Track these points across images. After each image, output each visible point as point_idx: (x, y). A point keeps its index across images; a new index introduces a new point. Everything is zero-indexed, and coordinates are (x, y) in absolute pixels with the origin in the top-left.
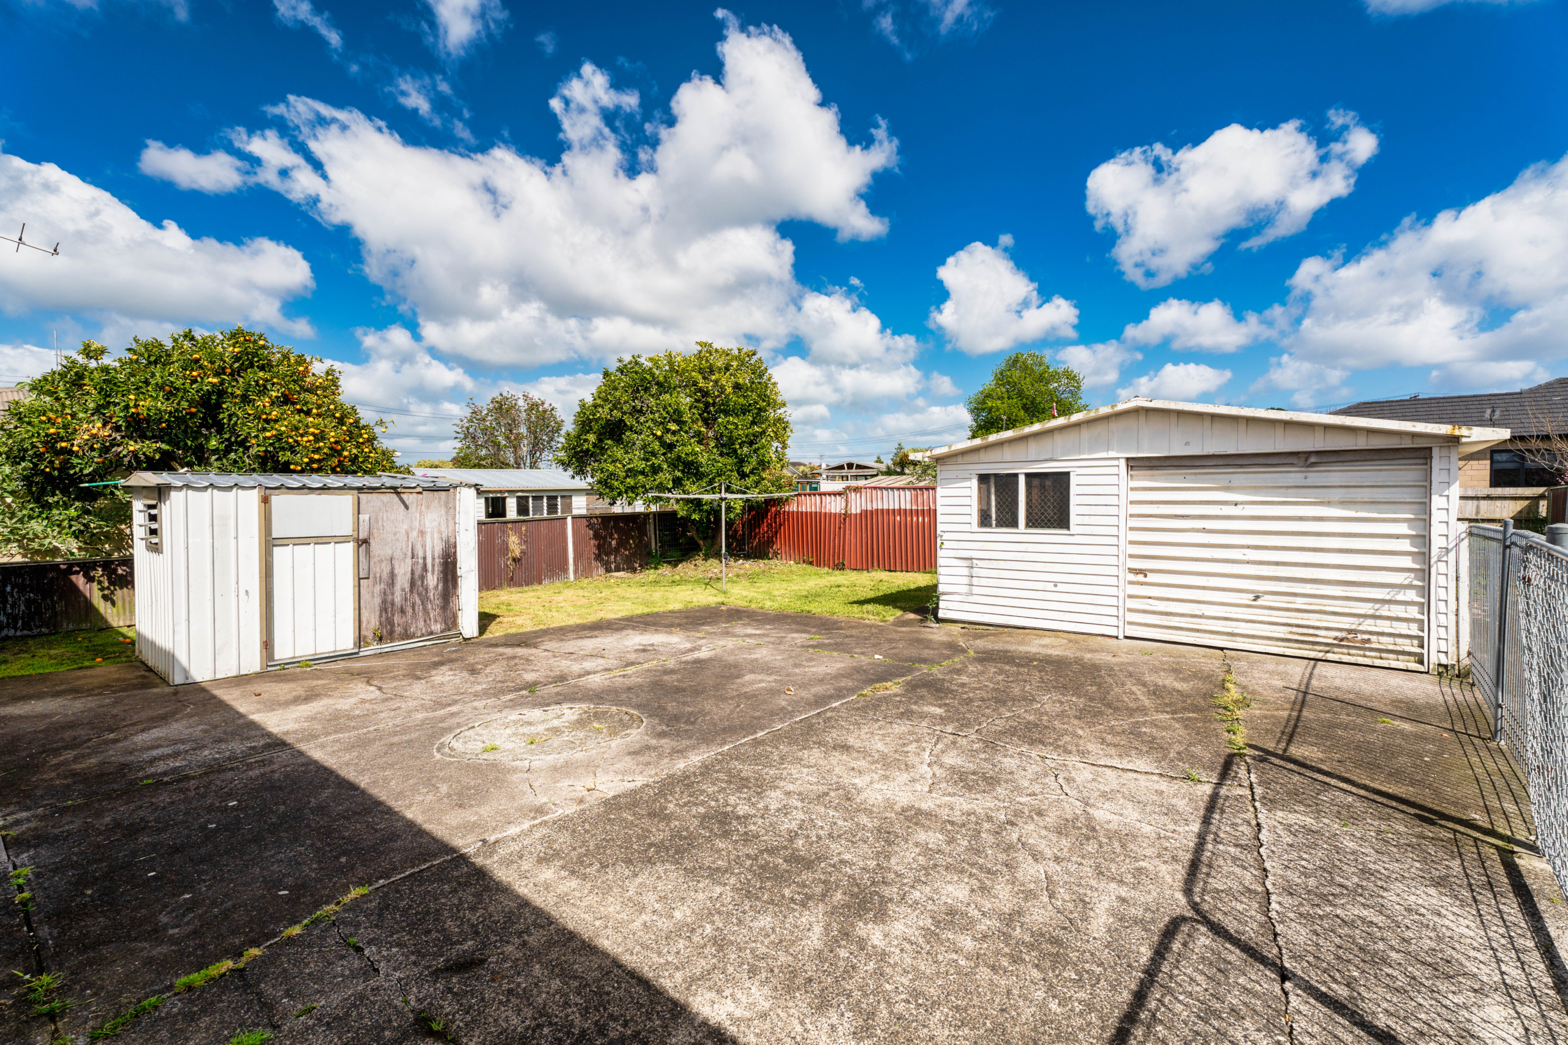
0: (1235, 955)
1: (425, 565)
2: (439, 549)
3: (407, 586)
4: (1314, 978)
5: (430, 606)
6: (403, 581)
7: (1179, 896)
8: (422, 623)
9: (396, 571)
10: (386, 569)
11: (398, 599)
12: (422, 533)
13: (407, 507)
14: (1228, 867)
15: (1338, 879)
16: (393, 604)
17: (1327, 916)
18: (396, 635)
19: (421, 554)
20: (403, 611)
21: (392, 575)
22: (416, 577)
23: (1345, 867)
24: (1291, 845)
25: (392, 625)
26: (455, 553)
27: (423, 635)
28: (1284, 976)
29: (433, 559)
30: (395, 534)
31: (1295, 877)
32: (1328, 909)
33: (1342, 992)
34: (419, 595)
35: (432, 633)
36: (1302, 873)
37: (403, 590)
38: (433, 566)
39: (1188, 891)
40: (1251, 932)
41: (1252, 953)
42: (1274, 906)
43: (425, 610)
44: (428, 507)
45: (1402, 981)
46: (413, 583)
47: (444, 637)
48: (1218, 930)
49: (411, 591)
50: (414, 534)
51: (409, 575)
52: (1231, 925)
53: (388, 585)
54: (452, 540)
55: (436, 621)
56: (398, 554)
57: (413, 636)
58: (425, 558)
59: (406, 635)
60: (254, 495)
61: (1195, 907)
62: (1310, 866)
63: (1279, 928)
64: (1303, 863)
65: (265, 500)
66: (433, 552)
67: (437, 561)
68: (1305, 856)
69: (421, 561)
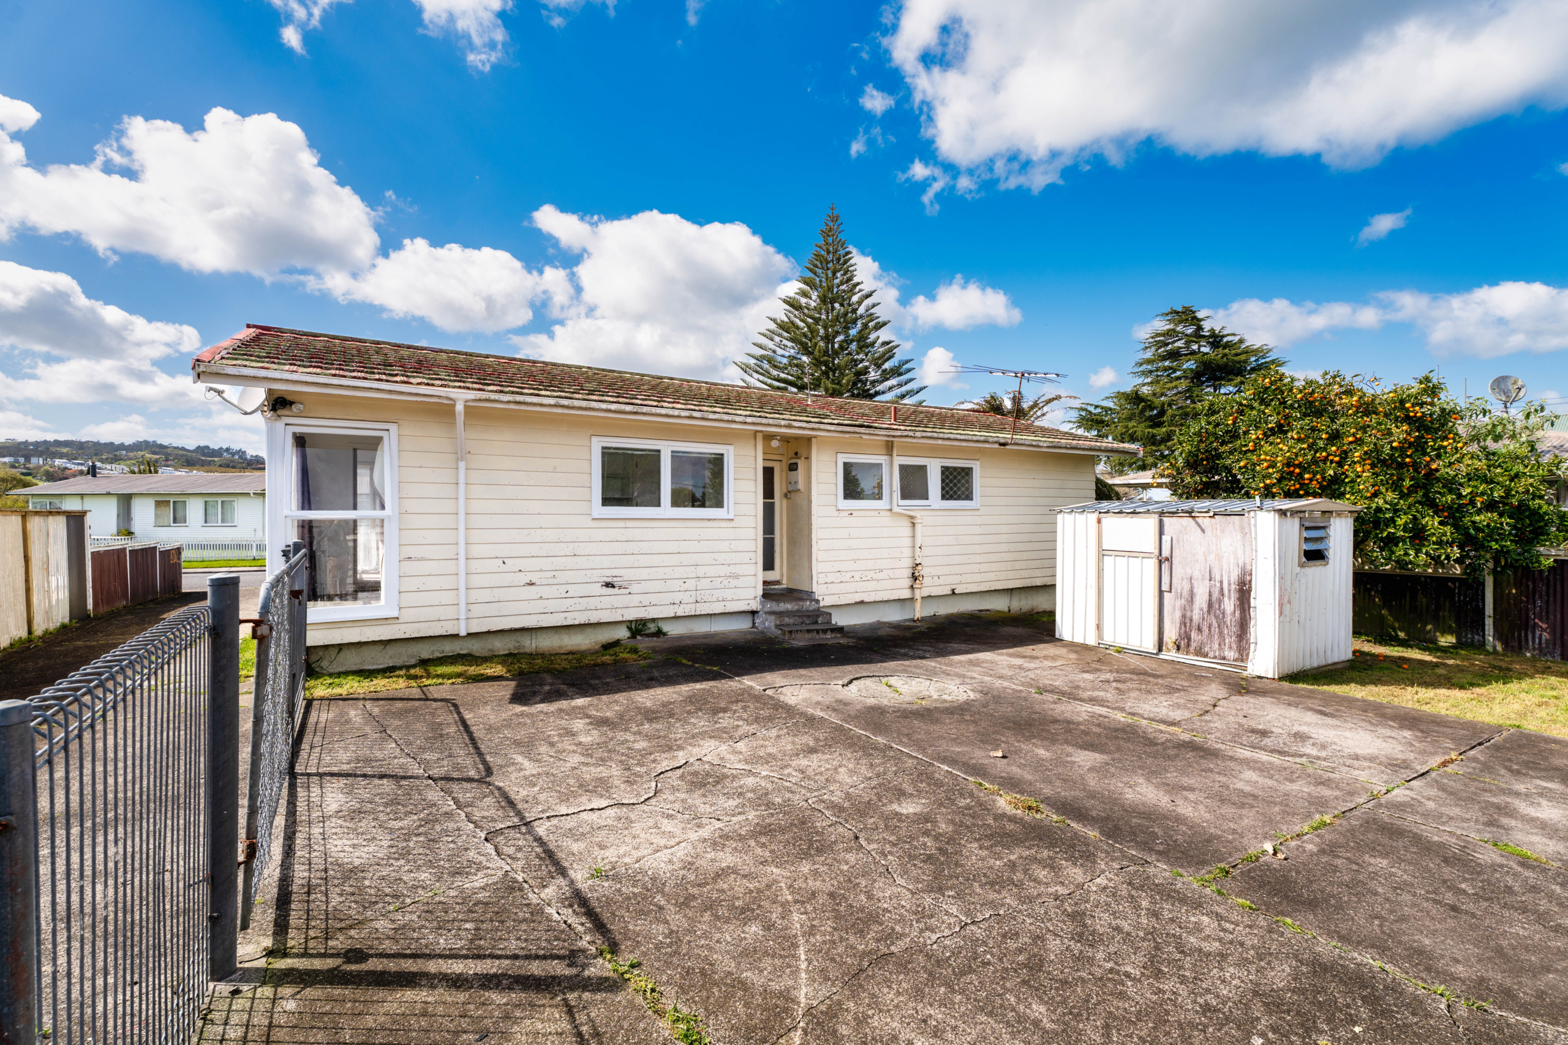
0: (455, 775)
1: (1222, 589)
2: (1234, 576)
3: (1205, 607)
4: (417, 782)
5: (1226, 632)
6: (1201, 601)
7: (501, 784)
8: (1217, 646)
9: (1195, 590)
10: (1187, 587)
11: (1196, 617)
12: (1219, 558)
13: (1203, 531)
14: (492, 812)
15: (421, 839)
16: (1191, 620)
17: (421, 811)
18: (1192, 649)
19: (1218, 578)
20: (1199, 629)
21: (1192, 594)
22: (1214, 599)
23: (421, 851)
24: (466, 849)
25: (1189, 639)
26: (1250, 581)
27: (1215, 657)
28: (429, 777)
29: (1229, 584)
30: (1194, 555)
31: (451, 825)
32: (422, 815)
33: (403, 783)
34: (1216, 617)
35: (1224, 658)
36: (446, 831)
37: (1201, 609)
38: (1229, 591)
39: (499, 789)
40: (455, 787)
41: (448, 779)
42: (452, 803)
43: (1221, 633)
44: (1223, 531)
45: (377, 799)
46: (1210, 605)
47: (1236, 666)
48: (470, 780)
49: (1209, 612)
50: (1212, 557)
51: (1207, 597)
52: (466, 785)
53: (1187, 601)
54: (1248, 567)
55: (1230, 648)
56: (1196, 574)
57: (1206, 656)
58: (1221, 582)
59: (1199, 652)
60: (1093, 517)
61: (489, 784)
62: (446, 838)
63: (442, 794)
64: (450, 839)
65: (1099, 521)
66: (1229, 577)
67: (1233, 587)
68: (452, 845)
69: (1218, 585)
